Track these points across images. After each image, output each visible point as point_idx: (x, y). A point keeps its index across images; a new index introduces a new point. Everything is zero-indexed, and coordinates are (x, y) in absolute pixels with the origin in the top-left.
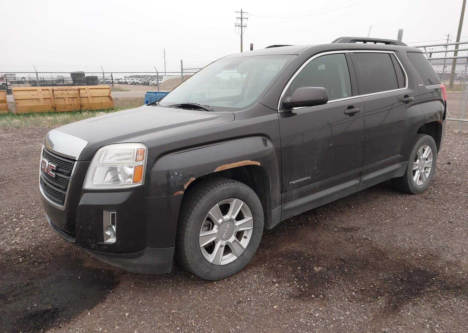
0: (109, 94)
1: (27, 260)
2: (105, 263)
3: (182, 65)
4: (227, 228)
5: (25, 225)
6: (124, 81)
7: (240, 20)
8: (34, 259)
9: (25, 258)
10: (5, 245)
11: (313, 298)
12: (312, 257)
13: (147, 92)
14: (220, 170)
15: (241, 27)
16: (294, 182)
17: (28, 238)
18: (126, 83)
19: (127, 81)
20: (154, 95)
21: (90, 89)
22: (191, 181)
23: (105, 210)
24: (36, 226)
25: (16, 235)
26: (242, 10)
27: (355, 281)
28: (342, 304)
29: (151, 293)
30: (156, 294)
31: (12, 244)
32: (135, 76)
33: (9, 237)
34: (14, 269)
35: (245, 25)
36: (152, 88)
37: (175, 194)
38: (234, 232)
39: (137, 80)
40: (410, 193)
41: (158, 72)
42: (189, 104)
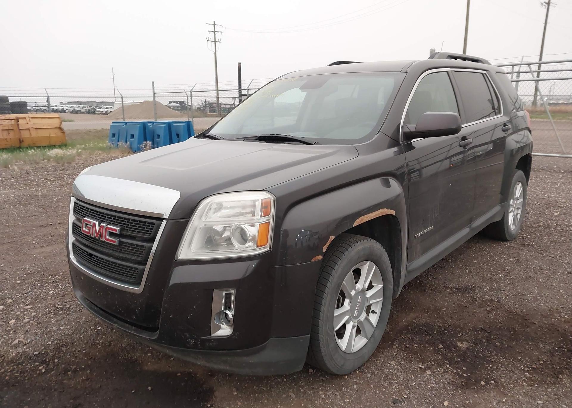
0: (60, 125)
1: (51, 369)
2: (200, 365)
3: (154, 88)
4: (359, 302)
5: (22, 315)
6: (61, 108)
7: (213, 33)
8: (63, 366)
9: (48, 365)
10: (5, 348)
11: (484, 386)
12: (445, 330)
13: (113, 122)
14: (358, 224)
15: (214, 42)
16: (419, 235)
17: (36, 334)
18: (64, 111)
19: (65, 108)
20: (123, 126)
21: (32, 118)
22: (331, 240)
23: (215, 289)
24: (40, 315)
25: (14, 331)
26: (214, 22)
27: (517, 358)
28: (524, 391)
29: (268, 401)
30: (276, 402)
31: (14, 345)
32: (75, 102)
33: (5, 335)
34: (37, 384)
35: (218, 40)
36: (101, 117)
37: (313, 260)
38: (364, 306)
39: (78, 107)
40: (504, 240)
41: (123, 96)
42: (274, 135)
